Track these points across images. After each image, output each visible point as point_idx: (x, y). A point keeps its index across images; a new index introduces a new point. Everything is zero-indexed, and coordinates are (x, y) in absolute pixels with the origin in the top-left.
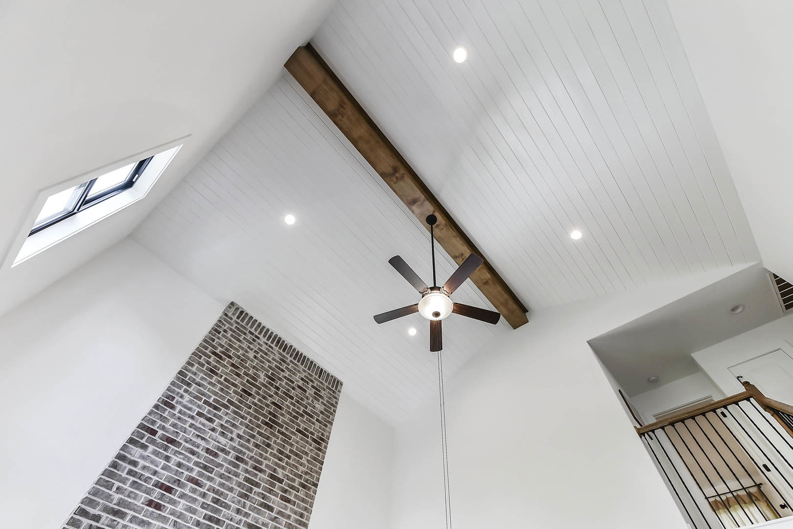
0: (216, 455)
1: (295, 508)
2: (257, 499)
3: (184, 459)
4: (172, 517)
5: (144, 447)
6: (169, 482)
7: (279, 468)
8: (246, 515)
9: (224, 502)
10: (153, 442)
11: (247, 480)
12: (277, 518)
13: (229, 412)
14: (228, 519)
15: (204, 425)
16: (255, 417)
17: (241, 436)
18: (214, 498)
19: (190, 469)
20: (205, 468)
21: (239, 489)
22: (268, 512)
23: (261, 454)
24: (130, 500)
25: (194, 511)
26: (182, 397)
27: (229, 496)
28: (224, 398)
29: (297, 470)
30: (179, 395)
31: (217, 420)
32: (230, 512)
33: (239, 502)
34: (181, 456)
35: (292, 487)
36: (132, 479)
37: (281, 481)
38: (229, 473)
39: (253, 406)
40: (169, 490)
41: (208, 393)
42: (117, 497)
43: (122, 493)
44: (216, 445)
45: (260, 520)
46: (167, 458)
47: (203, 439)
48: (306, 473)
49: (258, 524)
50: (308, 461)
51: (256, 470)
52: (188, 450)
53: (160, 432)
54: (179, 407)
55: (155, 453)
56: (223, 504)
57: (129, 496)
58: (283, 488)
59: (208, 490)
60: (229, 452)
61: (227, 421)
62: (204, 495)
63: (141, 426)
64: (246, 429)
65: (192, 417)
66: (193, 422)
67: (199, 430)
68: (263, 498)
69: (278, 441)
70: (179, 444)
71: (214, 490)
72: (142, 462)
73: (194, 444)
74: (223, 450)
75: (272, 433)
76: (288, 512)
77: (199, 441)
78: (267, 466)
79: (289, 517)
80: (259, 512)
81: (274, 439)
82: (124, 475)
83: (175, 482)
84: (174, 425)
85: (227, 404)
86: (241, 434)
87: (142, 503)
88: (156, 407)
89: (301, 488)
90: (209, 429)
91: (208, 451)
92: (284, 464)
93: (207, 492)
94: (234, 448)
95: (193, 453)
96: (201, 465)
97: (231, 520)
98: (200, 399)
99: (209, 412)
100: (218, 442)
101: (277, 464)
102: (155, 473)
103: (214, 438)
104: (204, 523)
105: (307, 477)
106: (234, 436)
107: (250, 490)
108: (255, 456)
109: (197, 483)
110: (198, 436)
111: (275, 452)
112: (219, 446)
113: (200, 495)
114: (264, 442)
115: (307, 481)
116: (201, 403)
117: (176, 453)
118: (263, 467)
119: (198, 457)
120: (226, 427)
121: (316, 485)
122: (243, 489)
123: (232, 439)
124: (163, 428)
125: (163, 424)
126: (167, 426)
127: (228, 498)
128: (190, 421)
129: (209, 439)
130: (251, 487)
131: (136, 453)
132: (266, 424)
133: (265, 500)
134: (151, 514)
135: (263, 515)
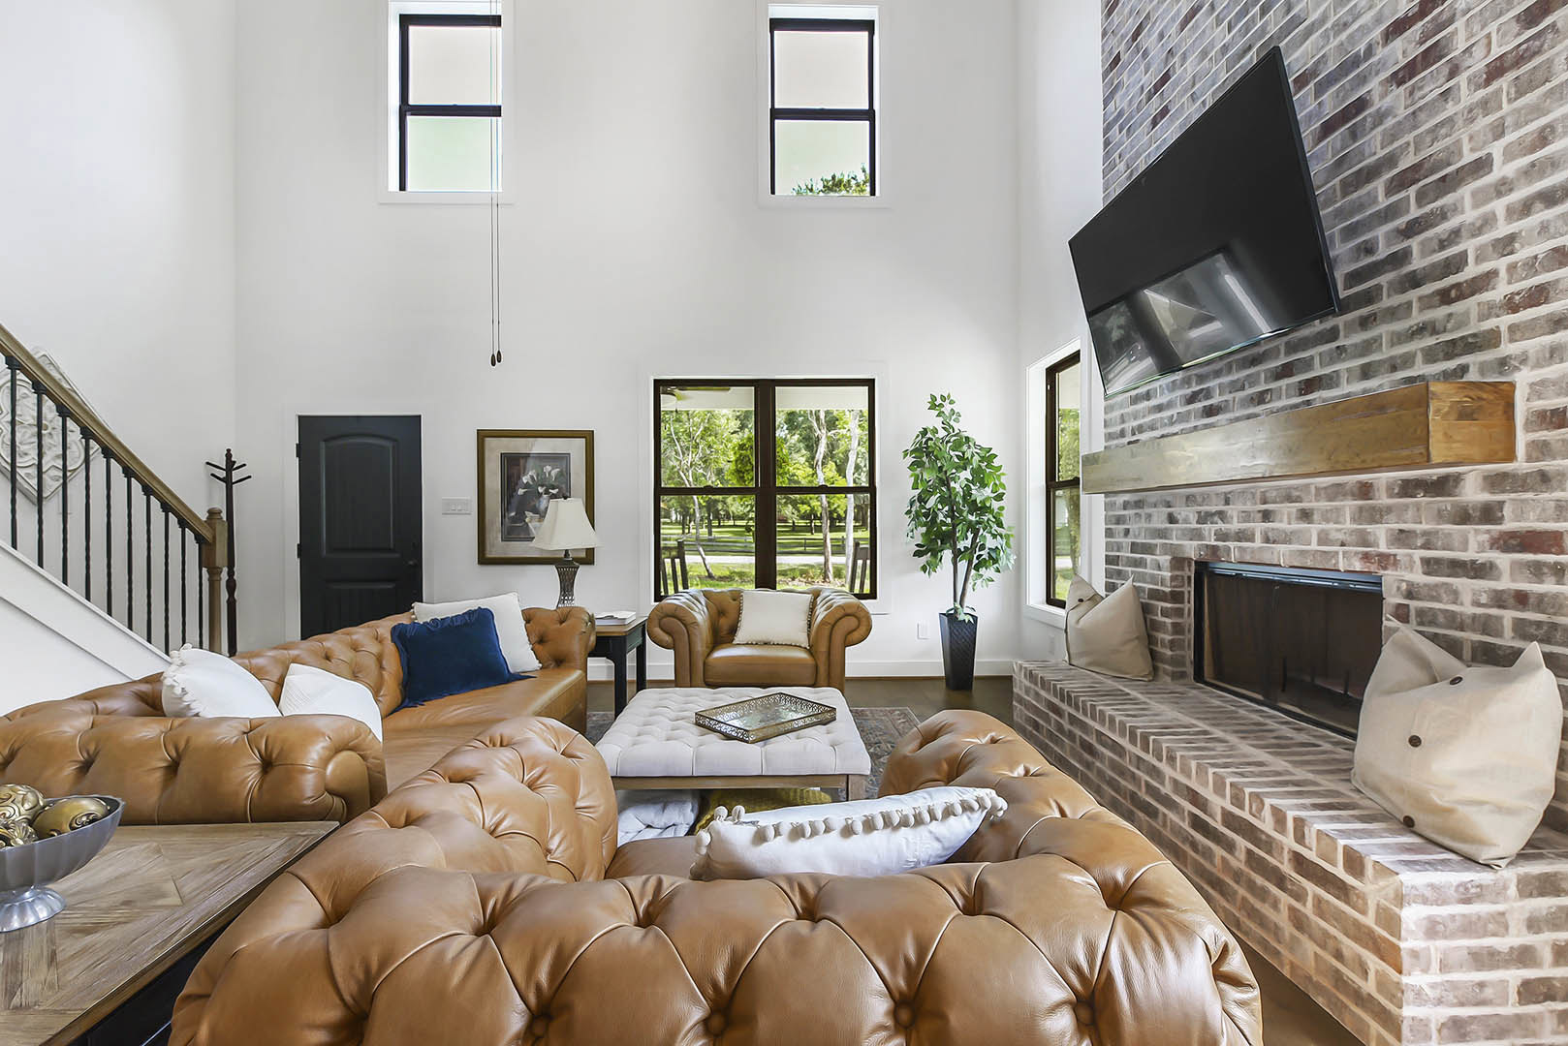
5: (1119, 86)
6: (1161, 71)
10: (1123, 67)
25: (1211, 46)
40: (1165, 78)
46: (1145, 54)
53: (1123, 46)
55: (1131, 72)
57: (1132, 147)
63: (1105, 76)
72: (1125, 103)
82: (1118, 138)
83: (1167, 59)
88: (1104, 35)
102: (1141, 90)
104: (1234, 36)
109: (1194, 12)
113: (1207, 19)
117: (1150, 32)
124: (1123, 36)
125: (1121, 33)
126: (1126, 26)
131: (1115, 105)
134: (1162, 130)
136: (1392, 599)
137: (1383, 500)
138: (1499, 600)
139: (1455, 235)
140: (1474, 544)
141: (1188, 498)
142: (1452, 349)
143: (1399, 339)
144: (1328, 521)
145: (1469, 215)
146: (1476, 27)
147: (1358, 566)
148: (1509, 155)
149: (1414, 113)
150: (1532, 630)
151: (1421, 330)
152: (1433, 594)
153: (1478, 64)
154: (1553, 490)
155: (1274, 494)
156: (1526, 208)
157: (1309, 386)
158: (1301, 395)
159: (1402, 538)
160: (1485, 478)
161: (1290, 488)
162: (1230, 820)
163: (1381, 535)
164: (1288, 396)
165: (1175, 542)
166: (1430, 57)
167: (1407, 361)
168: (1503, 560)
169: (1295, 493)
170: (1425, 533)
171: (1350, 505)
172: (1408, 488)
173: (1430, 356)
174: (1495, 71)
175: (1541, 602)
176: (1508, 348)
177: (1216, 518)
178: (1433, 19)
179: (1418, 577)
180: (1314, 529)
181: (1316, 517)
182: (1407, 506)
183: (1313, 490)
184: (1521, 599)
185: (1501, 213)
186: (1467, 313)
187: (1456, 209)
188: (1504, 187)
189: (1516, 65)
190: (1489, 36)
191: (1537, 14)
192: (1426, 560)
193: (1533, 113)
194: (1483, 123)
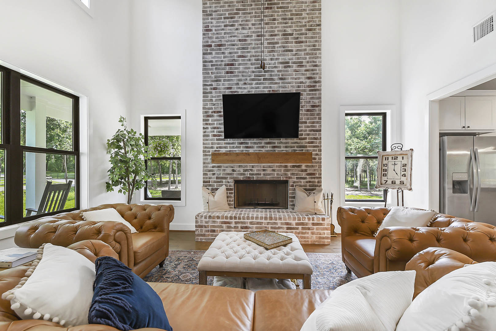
0: (245, 40)
1: (308, 44)
2: (280, 50)
3: (231, 50)
4: (240, 74)
5: (211, 54)
6: (230, 62)
7: (287, 28)
8: (277, 59)
10: (213, 50)
11: (269, 43)
12: (297, 53)
13: (240, 15)
14: (268, 65)
15: (230, 30)
16: (258, 9)
17: (254, 24)
18: (255, 59)
19: (237, 53)
20: (243, 48)
21: (267, 50)
22: (290, 53)
23: (271, 27)
24: (219, 75)
25: (249, 68)
26: (212, 23)
28: (233, 10)
29: (301, 23)
30: (210, 23)
31: (236, 24)
32: (267, 61)
33: (270, 55)
34: (229, 49)
35: (302, 34)
36: (215, 67)
37: (292, 34)
38: (257, 45)
39: (253, 3)
40: (232, 65)
41: (223, 13)
42: (213, 76)
43: (214, 74)
44: (243, 36)
45: (286, 58)
46: (223, 53)
47: (234, 36)
48: (309, 22)
49: (286, 60)
50: (307, 14)
51: (273, 36)
52: (230, 45)
53: (213, 44)
54: (214, 29)
55: (217, 53)
57: (217, 74)
58: (295, 37)
59: (250, 57)
60: (252, 35)
61: (242, 21)
62: (250, 60)
63: (204, 46)
64: (255, 19)
65: (223, 29)
66: (225, 31)
67: (230, 33)
68: (284, 48)
69: (280, 13)
70: (224, 45)
71: (253, 56)
72: (214, 60)
73: (231, 41)
74: (248, 36)
75: (273, 12)
76: (304, 48)
77: (233, 38)
78: (278, 31)
79: (305, 50)
80: (284, 55)
81: (276, 14)
82: (210, 67)
83: (233, 61)
84: (217, 38)
85: (237, 12)
86: (254, 22)
87: (224, 74)
88: (204, 34)
89: (308, 32)
90: (235, 30)
91: (240, 40)
92: (290, 25)
94: (254, 32)
95: (233, 45)
96: (241, 48)
97: (270, 64)
98: (221, 18)
99: (229, 22)
100: (243, 34)
101: (284, 27)
102: (222, 61)
103: (240, 33)
104: (256, 71)
105: (311, 23)
106: (250, 26)
107: (274, 47)
108: (269, 30)
109: (243, 56)
110: (231, 36)
111: (280, 21)
112: (245, 36)
113: (248, 61)
114: (270, 20)
115: (311, 26)
116: (223, 20)
117: (225, 49)
118: (276, 33)
119: (237, 46)
120: (243, 24)
121: (319, 25)
122: (269, 49)
123: (250, 28)
124: (213, 42)
125: (212, 40)
126: (214, 40)
128: (223, 32)
129: (237, 35)
130: (273, 46)
131: (209, 58)
132: (267, 8)
133: (285, 48)
134: (231, 76)
135: (288, 55)
136: (290, 184)
137: (289, 168)
138: (307, 182)
140: (304, 175)
141: (239, 166)
142: (301, 147)
143: (292, 143)
144: (278, 171)
147: (285, 179)
148: (310, 123)
150: (311, 186)
151: (296, 143)
152: (297, 182)
154: (313, 168)
155: (266, 166)
156: (311, 131)
157: (274, 147)
158: (272, 148)
159: (293, 174)
160: (305, 166)
161: (270, 165)
163: (289, 173)
164: (270, 148)
165: (235, 176)
167: (294, 147)
168: (308, 177)
169: (271, 166)
170: (296, 173)
171: (283, 169)
172: (294, 166)
173: (297, 147)
174: (308, 110)
175: (312, 182)
176: (308, 148)
177: (249, 171)
180: (276, 173)
181: (276, 171)
182: (294, 169)
183: (275, 166)
184: (310, 182)
185: (308, 130)
186: (303, 142)
188: (308, 127)
189: (310, 111)
190: (307, 105)
191: (313, 106)
192: (296, 177)
193: (312, 119)
194: (306, 117)
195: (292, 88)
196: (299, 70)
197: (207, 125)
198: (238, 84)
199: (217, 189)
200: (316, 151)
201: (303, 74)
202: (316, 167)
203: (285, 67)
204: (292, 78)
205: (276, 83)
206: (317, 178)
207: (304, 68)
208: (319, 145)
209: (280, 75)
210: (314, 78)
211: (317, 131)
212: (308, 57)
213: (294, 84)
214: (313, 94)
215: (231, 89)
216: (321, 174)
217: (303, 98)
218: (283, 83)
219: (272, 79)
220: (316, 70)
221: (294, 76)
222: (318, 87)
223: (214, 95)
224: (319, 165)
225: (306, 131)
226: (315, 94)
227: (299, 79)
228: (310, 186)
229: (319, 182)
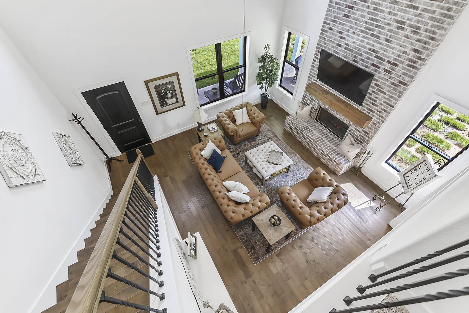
4: (354, 21)
6: (351, 4)
8: (395, 15)
9: (380, 9)
12: (422, 14)
14: (383, 19)
18: (374, 8)
22: (413, 10)
24: (338, 16)
25: (364, 17)
27: (384, 5)
32: (384, 14)
33: (391, 7)
36: (337, 6)
40: (352, 8)
42: (333, 14)
43: (335, 13)
45: (405, 17)
49: (404, 19)
56: (380, 10)
57: (337, 14)
62: (368, 7)
71: (374, 3)
76: (434, 9)
79: (434, 12)
80: (405, 11)
83: (354, 3)
87: (342, 16)
93: (370, 5)
104: (369, 22)
113: (366, 8)
127: (383, 6)
133: (412, 2)
134: (346, 21)
135: (409, 13)
136: (349, 129)
138: (360, 135)
139: (377, 98)
140: (361, 129)
142: (370, 110)
145: (380, 97)
146: (395, 76)
147: (347, 124)
148: (388, 95)
149: (383, 78)
151: (368, 105)
152: (354, 131)
153: (392, 80)
154: (370, 129)
156: (385, 102)
162: (326, 154)
166: (389, 72)
168: (362, 132)
173: (367, 108)
174: (393, 84)
175: (364, 138)
176: (374, 114)
178: (393, 67)
179: (353, 129)
184: (362, 136)
185: (383, 100)
186: (373, 107)
187: (380, 95)
188: (385, 98)
189: (395, 86)
190: (396, 78)
191: (401, 82)
192: (355, 128)
193: (393, 93)
194: (388, 88)
195: (392, 54)
196: (411, 36)
197: (316, 58)
198: (348, 31)
199: (308, 105)
200: (380, 120)
201: (412, 44)
202: (372, 131)
203: (399, 28)
204: (398, 44)
205: (380, 43)
206: (369, 137)
207: (417, 37)
208: (385, 117)
209: (389, 36)
210: (421, 53)
211: (390, 105)
212: (431, 23)
213: (396, 52)
214: (408, 70)
215: (341, 34)
216: (372, 137)
217: (396, 70)
218: (387, 45)
219: (378, 37)
220: (428, 44)
221: (401, 43)
222: (419, 65)
223: (328, 34)
224: (375, 131)
225: (381, 100)
226: (410, 72)
227: (404, 48)
228: (361, 138)
229: (368, 141)
